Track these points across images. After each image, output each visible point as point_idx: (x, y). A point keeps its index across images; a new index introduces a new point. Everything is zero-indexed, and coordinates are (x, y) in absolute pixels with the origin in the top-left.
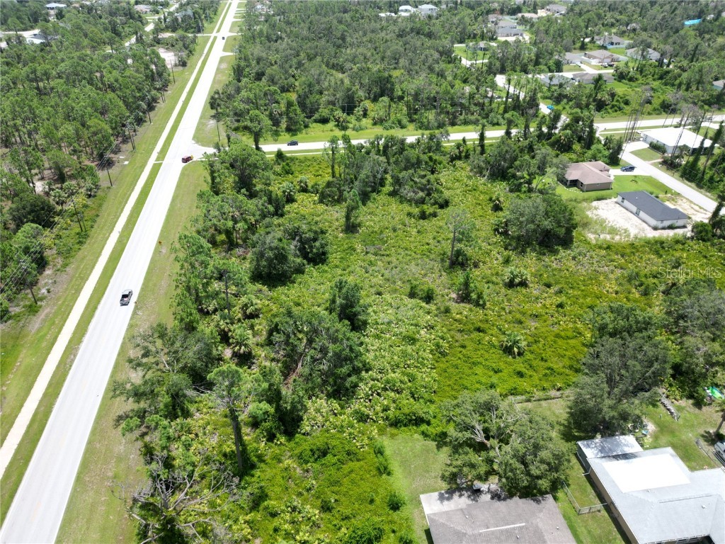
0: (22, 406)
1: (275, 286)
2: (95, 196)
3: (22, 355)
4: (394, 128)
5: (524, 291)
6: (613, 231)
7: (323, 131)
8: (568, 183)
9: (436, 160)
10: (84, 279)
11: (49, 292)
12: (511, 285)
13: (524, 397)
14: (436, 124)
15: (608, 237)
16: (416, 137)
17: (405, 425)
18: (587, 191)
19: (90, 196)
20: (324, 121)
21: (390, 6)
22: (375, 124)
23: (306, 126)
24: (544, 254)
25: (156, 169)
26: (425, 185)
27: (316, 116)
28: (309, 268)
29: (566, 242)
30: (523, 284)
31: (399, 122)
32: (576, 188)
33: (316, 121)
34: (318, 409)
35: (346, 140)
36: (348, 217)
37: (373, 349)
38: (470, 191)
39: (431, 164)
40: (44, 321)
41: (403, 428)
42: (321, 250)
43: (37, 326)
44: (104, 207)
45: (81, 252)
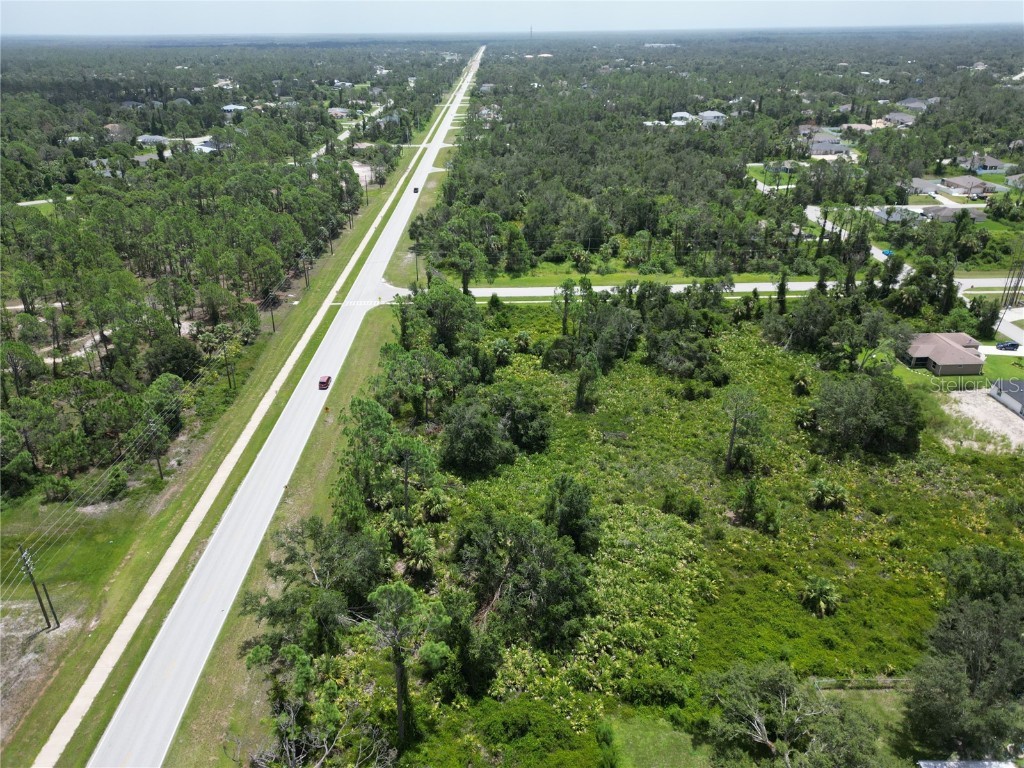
0: (124, 615)
1: (472, 479)
2: (252, 344)
3: (134, 546)
4: (654, 272)
5: (839, 516)
6: (984, 437)
7: (556, 273)
8: (913, 362)
9: (712, 319)
10: (226, 451)
11: (179, 464)
12: (818, 505)
13: (833, 681)
14: (715, 269)
15: (976, 446)
16: (686, 286)
17: (646, 703)
18: (942, 375)
19: (246, 343)
20: (558, 260)
21: (660, 113)
22: (628, 266)
23: (533, 266)
24: (872, 464)
25: (332, 312)
26: (695, 352)
27: (548, 253)
28: (520, 457)
29: (909, 448)
30: (838, 505)
31: (663, 265)
32: (925, 370)
33: (547, 260)
34: (519, 662)
35: (586, 285)
36: (580, 390)
37: (603, 582)
38: (760, 364)
39: (705, 323)
40: (168, 502)
41: (642, 707)
42: (540, 433)
43: (158, 508)
44: (262, 357)
45: (226, 414)
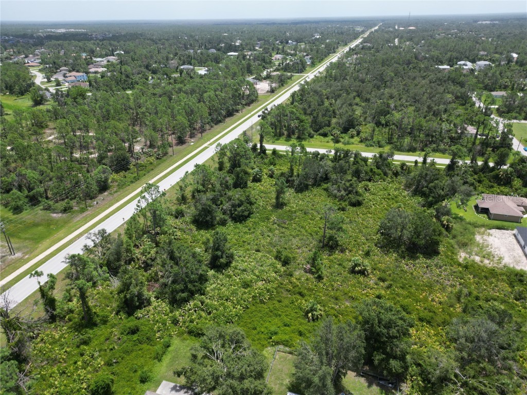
0: (38, 256)
1: (201, 229)
2: (160, 159)
3: (61, 232)
4: (373, 146)
5: (361, 279)
6: (489, 256)
7: (321, 142)
8: (480, 210)
10: (118, 201)
11: (97, 204)
14: (407, 148)
15: (477, 259)
19: (158, 158)
20: (325, 135)
22: (361, 141)
23: (312, 137)
24: (404, 258)
25: (206, 148)
28: (230, 223)
30: (363, 273)
31: (379, 142)
33: (320, 135)
36: (277, 198)
40: (84, 217)
41: (193, 337)
43: (78, 219)
44: (160, 165)
45: (129, 186)
